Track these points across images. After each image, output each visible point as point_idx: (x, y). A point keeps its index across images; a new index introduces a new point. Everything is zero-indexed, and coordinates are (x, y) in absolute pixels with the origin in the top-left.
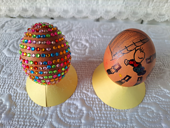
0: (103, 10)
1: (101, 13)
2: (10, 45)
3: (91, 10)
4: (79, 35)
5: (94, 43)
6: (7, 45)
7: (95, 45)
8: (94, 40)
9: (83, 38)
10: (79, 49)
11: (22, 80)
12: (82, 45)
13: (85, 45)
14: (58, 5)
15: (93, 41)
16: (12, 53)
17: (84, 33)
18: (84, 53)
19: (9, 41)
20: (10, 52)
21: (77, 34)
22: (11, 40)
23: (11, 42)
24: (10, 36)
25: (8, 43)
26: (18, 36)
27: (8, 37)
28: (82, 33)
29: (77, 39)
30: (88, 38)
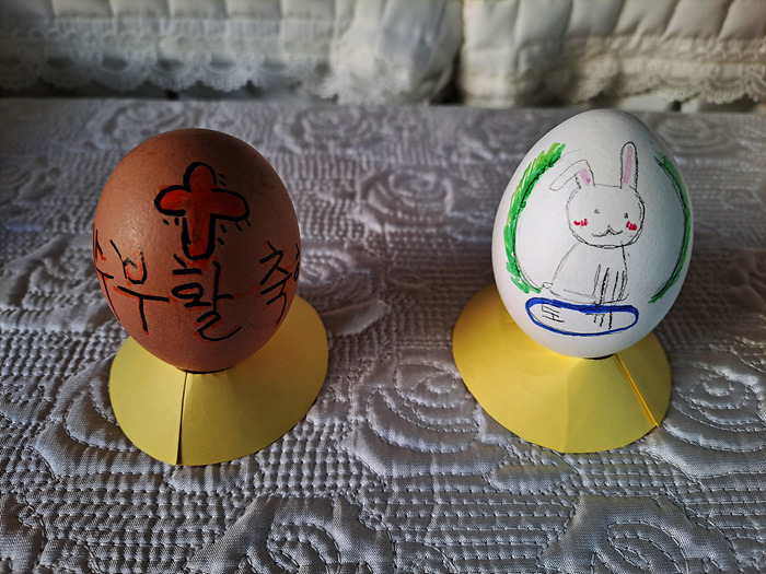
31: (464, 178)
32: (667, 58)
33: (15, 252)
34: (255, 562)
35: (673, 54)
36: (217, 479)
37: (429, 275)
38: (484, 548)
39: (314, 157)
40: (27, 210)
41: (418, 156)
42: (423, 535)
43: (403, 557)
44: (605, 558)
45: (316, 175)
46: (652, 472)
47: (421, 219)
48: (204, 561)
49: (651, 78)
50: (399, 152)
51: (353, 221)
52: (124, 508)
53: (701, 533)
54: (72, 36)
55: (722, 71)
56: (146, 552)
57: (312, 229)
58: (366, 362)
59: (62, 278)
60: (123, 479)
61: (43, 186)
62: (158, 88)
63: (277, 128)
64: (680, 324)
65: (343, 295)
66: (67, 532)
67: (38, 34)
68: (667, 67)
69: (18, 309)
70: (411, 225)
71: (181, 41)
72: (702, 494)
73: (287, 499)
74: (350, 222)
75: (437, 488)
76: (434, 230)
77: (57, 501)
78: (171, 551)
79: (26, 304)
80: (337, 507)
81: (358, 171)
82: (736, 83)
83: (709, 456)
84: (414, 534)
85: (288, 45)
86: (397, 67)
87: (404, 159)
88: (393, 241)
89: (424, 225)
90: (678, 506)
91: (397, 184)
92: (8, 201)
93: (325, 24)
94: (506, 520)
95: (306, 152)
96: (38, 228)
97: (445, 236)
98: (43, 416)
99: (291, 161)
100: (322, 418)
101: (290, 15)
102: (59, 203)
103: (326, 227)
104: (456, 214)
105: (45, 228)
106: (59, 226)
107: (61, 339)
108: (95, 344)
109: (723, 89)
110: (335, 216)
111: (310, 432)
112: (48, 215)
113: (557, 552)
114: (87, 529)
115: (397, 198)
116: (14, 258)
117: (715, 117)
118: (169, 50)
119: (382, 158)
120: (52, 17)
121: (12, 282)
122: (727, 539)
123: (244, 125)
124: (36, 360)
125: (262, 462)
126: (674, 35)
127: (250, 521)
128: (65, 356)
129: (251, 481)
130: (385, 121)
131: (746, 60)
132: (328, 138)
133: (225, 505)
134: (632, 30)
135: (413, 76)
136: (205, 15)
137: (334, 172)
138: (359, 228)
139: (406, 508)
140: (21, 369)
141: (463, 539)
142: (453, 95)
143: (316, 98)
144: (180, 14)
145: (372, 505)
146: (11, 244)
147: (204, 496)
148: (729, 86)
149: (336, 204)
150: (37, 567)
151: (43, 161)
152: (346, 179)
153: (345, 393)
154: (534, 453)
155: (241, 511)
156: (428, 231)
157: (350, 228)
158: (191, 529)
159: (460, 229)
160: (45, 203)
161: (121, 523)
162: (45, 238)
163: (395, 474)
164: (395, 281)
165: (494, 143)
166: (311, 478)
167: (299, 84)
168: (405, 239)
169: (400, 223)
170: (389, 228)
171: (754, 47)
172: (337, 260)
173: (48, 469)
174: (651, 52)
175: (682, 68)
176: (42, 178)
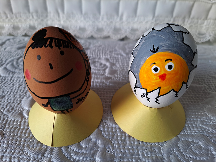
0: (129, 28)
1: (126, 32)
2: (8, 64)
3: (113, 28)
4: (97, 53)
5: (116, 63)
6: (4, 64)
7: (118, 64)
8: (117, 59)
9: (103, 57)
10: (96, 68)
11: (17, 104)
12: (101, 64)
13: (105, 65)
14: (73, 22)
15: (115, 60)
16: (8, 73)
17: (104, 51)
18: (102, 73)
19: (7, 60)
20: (6, 70)
21: (95, 52)
22: (10, 58)
23: (9, 60)
24: (10, 54)
25: (5, 61)
26: (19, 54)
27: (7, 55)
28: (101, 51)
29: (94, 58)
30: (109, 56)
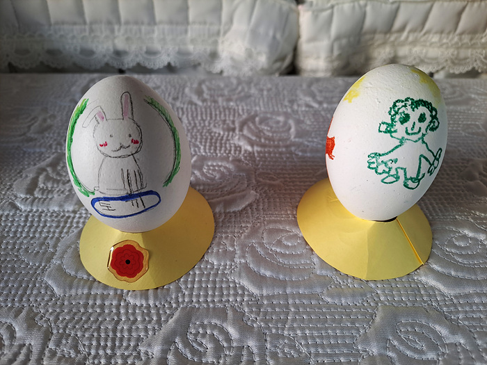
31: (302, 118)
32: (425, 46)
33: (29, 164)
34: (180, 346)
35: (428, 44)
36: (156, 298)
37: (281, 176)
38: (321, 337)
39: (210, 107)
40: (36, 139)
41: (273, 106)
42: (283, 329)
43: (271, 343)
44: (396, 343)
45: (211, 118)
46: (422, 292)
47: (276, 143)
48: (149, 345)
49: (415, 59)
50: (261, 103)
51: (234, 144)
52: (99, 315)
53: (455, 328)
54: (62, 36)
55: (458, 53)
56: (114, 340)
57: (210, 149)
58: (245, 227)
59: (59, 178)
60: (99, 297)
61: (45, 125)
62: (113, 67)
63: (187, 90)
64: (437, 204)
65: (230, 188)
66: (64, 329)
67: (41, 35)
68: (424, 51)
69: (32, 197)
70: (270, 147)
71: (128, 39)
72: (455, 305)
73: (199, 308)
74: (232, 145)
75: (290, 301)
76: (284, 150)
77: (58, 310)
78: (129, 340)
79: (37, 194)
80: (230, 313)
81: (236, 115)
82: (468, 61)
83: (457, 282)
84: (277, 329)
85: (193, 41)
86: (259, 53)
87: (265, 108)
88: (258, 156)
89: (278, 146)
90: (440, 312)
91: (261, 123)
92: (24, 134)
93: (215, 28)
94: (334, 320)
95: (205, 104)
96: (43, 150)
97: (291, 153)
98: (49, 260)
99: (196, 109)
100: (219, 260)
101: (194, 23)
102: (56, 135)
103: (218, 148)
104: (297, 140)
105: (48, 149)
106: (56, 149)
107: (58, 215)
108: (80, 218)
109: (460, 64)
110: (223, 142)
111: (212, 269)
112: (49, 142)
113: (366, 340)
114: (77, 327)
115: (261, 131)
116: (29, 167)
117: (455, 81)
118: (120, 45)
119: (251, 107)
120: (50, 25)
121: (28, 180)
122: (470, 331)
123: (167, 89)
124: (43, 227)
125: (183, 287)
126: (428, 32)
127: (177, 321)
128: (62, 225)
129: (177, 298)
130: (252, 85)
131: (473, 46)
132: (218, 96)
133: (161, 312)
134: (402, 29)
135: (269, 58)
136: (143, 23)
137: (222, 115)
138: (238, 149)
139: (272, 314)
140: (34, 232)
141: (307, 332)
142: (293, 70)
143: (209, 73)
144: (127, 23)
145: (251, 312)
146: (26, 159)
147: (148, 307)
148: (463, 62)
149: (224, 134)
150: (47, 349)
151: (45, 110)
152: (229, 120)
153: (233, 246)
154: (349, 281)
155: (171, 315)
156: (280, 150)
157: (233, 149)
158: (140, 326)
159: (300, 149)
160: (47, 135)
161: (98, 323)
162: (48, 156)
163: (265, 293)
164: (261, 180)
165: (319, 98)
166: (214, 296)
167: (199, 64)
168: (267, 155)
169: (263, 146)
170: (256, 148)
171: (477, 39)
172: (225, 167)
173: (52, 291)
174: (414, 43)
175: (433, 52)
176: (45, 120)
